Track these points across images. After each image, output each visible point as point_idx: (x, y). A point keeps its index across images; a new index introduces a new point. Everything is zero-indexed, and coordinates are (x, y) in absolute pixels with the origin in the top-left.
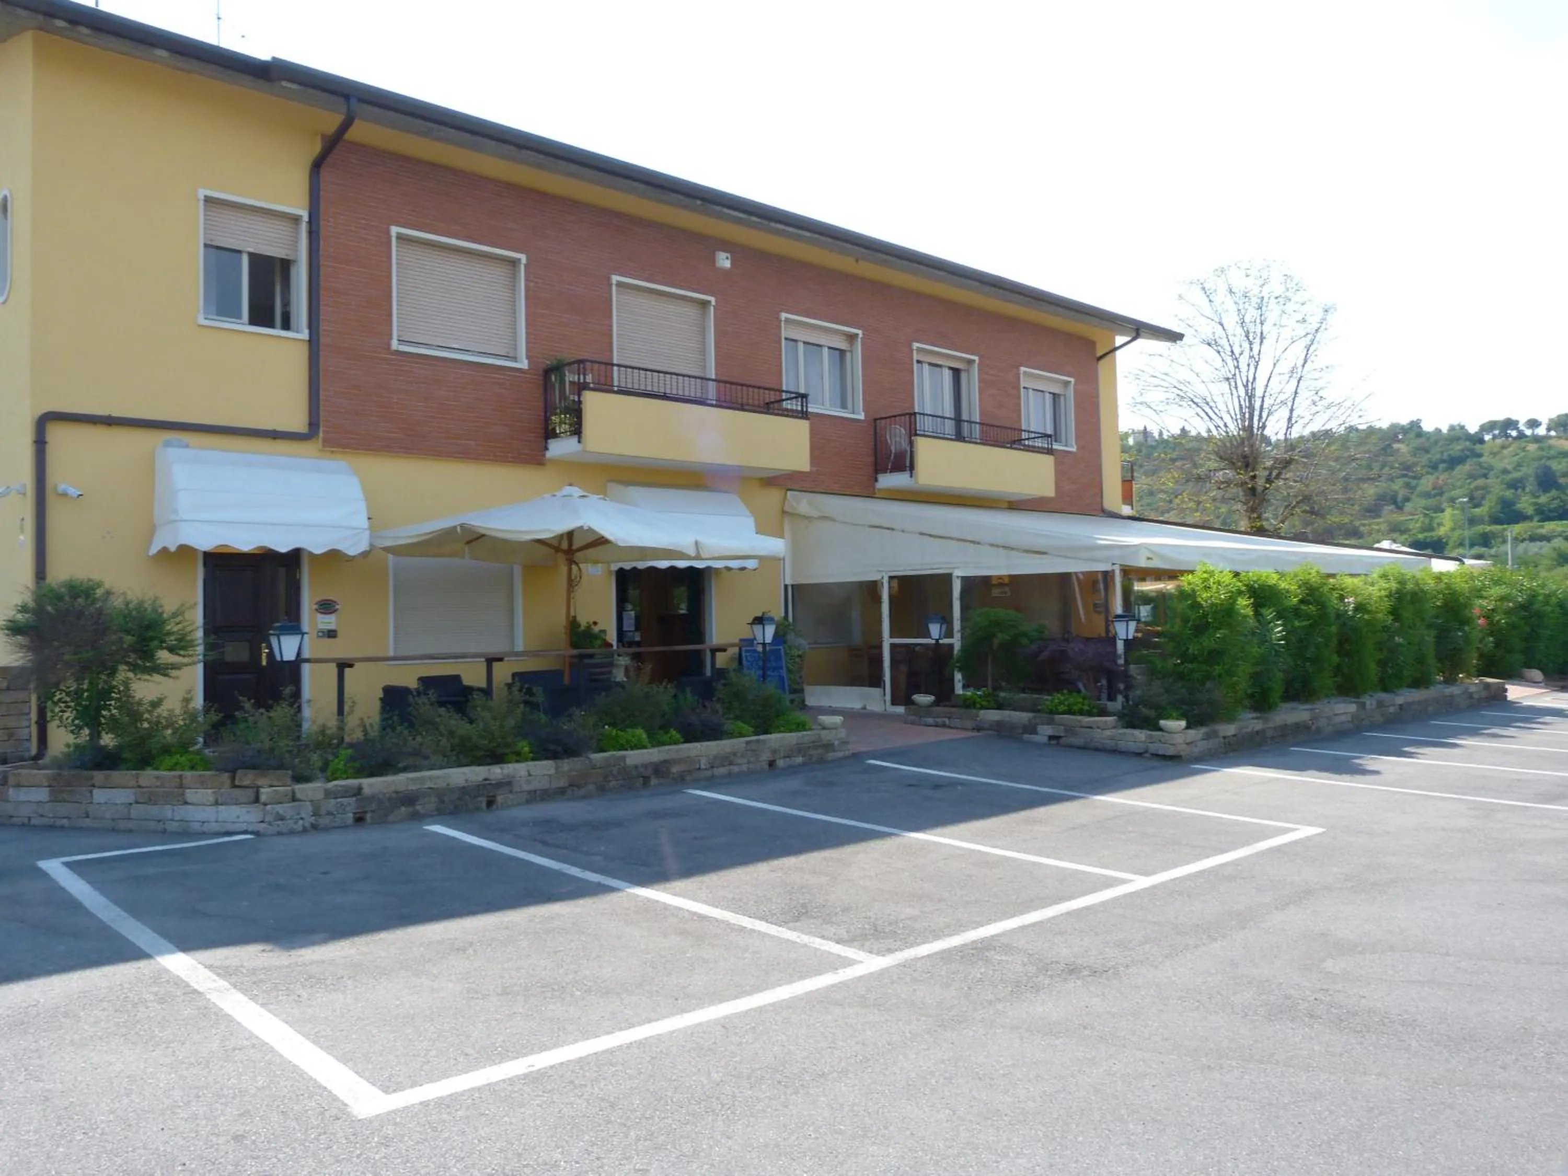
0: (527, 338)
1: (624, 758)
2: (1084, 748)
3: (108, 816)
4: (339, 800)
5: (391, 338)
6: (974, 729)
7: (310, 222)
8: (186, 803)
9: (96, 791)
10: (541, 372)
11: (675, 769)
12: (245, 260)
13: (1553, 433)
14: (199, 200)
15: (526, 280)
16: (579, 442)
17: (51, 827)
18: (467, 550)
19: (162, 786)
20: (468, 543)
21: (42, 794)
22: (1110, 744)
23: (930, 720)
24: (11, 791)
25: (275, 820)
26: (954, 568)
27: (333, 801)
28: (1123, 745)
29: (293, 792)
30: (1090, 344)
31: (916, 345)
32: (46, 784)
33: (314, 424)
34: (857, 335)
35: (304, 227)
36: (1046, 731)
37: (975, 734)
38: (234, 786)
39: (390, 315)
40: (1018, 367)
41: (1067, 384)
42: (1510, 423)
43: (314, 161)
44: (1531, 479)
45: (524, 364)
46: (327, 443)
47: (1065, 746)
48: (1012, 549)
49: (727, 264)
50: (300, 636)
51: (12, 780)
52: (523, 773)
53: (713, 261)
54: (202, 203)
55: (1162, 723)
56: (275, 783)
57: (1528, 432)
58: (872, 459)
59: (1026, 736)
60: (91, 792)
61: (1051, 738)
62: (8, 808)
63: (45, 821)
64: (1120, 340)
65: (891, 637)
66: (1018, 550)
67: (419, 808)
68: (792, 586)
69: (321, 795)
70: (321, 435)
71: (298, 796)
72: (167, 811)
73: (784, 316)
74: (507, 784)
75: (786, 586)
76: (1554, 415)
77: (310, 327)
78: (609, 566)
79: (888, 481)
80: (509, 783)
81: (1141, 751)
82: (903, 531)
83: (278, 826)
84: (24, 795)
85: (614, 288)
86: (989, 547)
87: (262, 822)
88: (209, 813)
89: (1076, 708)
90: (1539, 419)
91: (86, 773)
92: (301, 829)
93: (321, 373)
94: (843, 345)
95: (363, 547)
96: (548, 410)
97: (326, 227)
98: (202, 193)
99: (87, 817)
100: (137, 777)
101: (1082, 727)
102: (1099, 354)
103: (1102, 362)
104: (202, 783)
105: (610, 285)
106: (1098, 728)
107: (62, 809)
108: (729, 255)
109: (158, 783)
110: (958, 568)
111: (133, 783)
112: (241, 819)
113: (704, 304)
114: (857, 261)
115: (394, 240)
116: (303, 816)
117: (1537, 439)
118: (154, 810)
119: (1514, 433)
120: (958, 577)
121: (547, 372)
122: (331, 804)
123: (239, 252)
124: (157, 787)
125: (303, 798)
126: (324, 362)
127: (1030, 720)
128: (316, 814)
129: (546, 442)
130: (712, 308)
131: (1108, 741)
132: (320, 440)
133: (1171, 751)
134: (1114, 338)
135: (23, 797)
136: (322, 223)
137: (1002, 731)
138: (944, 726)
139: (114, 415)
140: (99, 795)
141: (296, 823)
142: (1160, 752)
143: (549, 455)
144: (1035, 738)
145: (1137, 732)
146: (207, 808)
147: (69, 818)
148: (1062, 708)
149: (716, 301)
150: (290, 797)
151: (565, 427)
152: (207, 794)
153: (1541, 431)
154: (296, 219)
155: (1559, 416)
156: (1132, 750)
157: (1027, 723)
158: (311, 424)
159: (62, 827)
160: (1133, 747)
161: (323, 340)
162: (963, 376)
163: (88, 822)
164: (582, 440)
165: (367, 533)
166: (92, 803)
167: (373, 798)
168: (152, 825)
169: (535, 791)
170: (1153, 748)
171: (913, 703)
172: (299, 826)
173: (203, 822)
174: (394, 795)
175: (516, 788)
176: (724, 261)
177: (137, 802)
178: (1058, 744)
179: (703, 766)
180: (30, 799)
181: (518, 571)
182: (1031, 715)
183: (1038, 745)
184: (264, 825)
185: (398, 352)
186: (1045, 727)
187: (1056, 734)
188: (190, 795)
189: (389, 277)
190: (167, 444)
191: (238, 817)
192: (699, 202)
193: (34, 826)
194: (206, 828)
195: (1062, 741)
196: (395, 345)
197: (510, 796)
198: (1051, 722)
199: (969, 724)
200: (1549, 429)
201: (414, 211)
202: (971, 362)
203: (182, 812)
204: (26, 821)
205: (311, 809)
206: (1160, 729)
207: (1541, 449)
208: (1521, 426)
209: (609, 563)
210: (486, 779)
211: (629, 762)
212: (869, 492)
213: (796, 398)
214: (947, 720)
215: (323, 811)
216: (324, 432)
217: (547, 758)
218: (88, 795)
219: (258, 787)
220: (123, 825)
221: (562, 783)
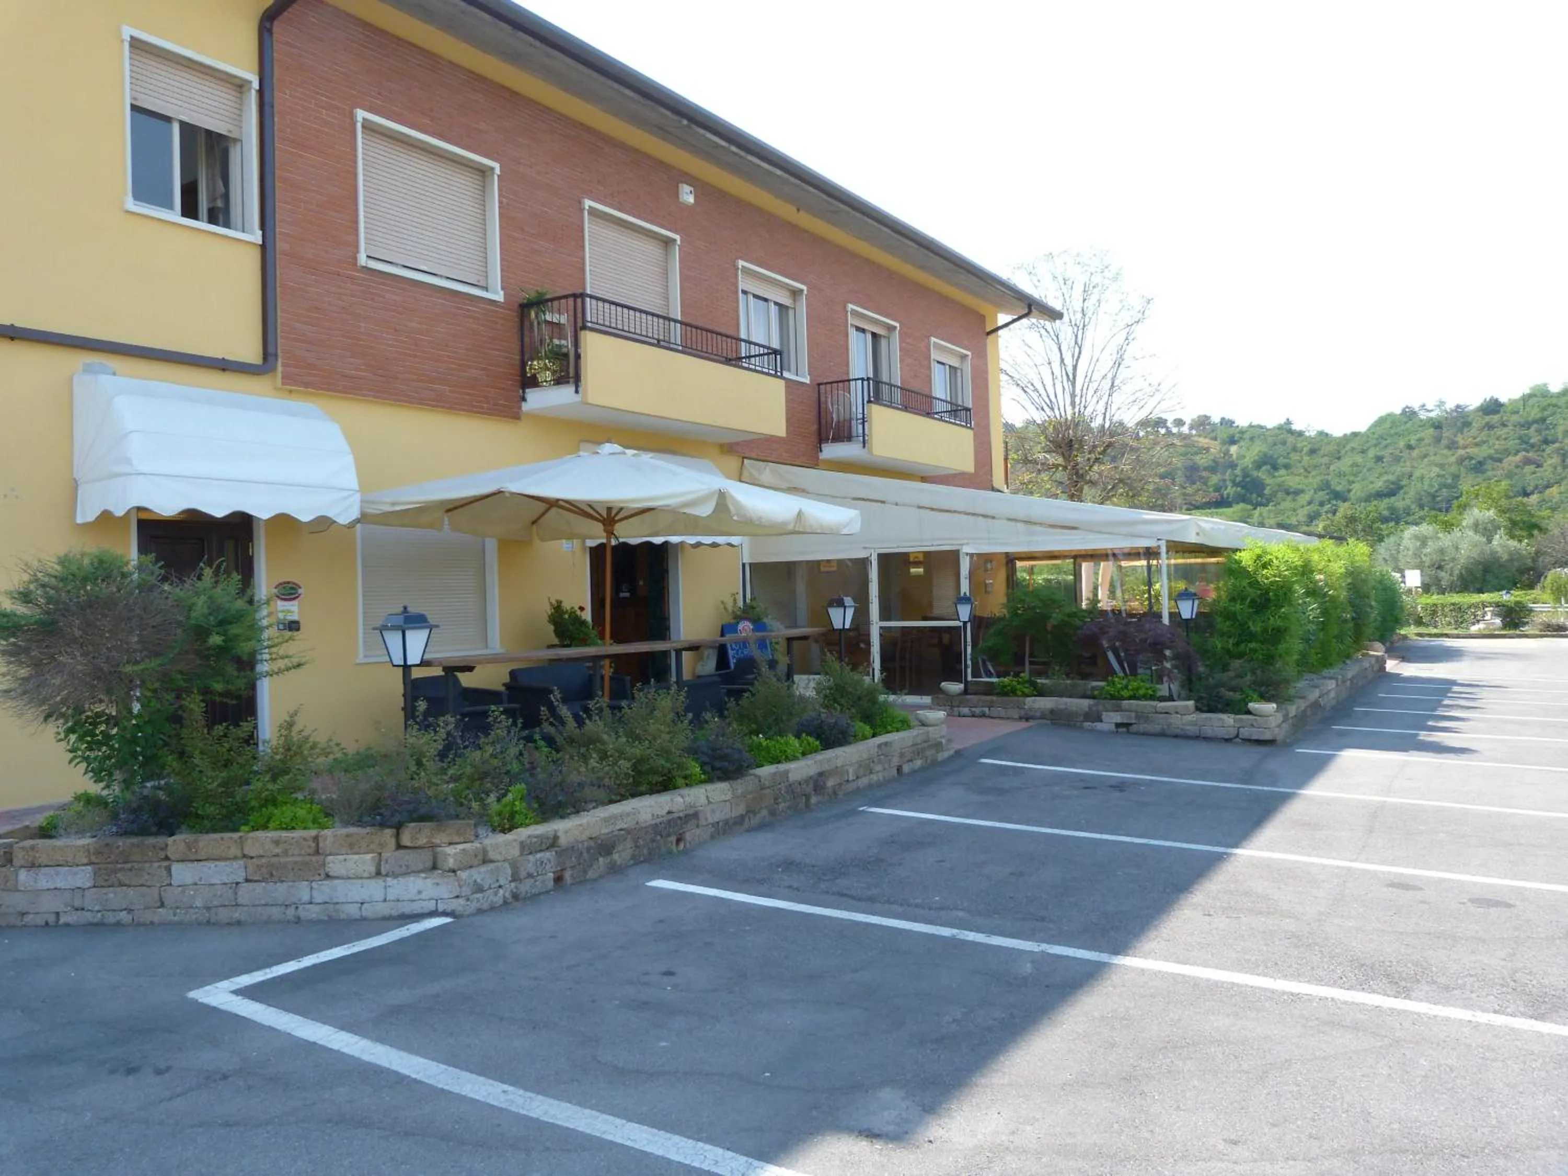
0: (502, 265)
1: (786, 773)
2: (1162, 734)
3: (199, 903)
4: (539, 855)
5: (357, 251)
6: (1021, 718)
7: (261, 92)
8: (328, 876)
9: (175, 867)
10: (516, 305)
11: (830, 783)
12: (176, 128)
13: (1194, 432)
14: (122, 41)
15: (500, 195)
16: (577, 392)
17: (98, 927)
18: (446, 519)
19: (286, 853)
20: (448, 511)
21: (83, 877)
22: (1191, 730)
23: (966, 710)
24: (23, 875)
25: (473, 893)
26: (962, 545)
27: (531, 858)
28: (1208, 731)
29: (485, 851)
30: (982, 318)
31: (850, 306)
32: (85, 861)
33: (268, 354)
34: (802, 291)
35: (253, 97)
36: (1111, 718)
37: (1024, 725)
38: (399, 847)
39: (356, 221)
40: (928, 337)
41: (963, 357)
42: (1161, 422)
43: (265, 12)
44: (1179, 473)
45: (499, 297)
46: (287, 379)
47: (1138, 733)
48: (1035, 524)
49: (691, 199)
50: (427, 631)
51: (19, 858)
52: (703, 800)
53: (677, 195)
54: (127, 45)
55: (1252, 706)
56: (456, 839)
57: (1175, 430)
58: (815, 427)
59: (1087, 725)
60: (169, 869)
61: (1118, 725)
62: (16, 901)
63: (87, 917)
64: (1003, 318)
65: (881, 620)
66: (1041, 524)
67: (616, 856)
68: (750, 564)
69: (516, 852)
70: (280, 368)
71: (492, 855)
72: (303, 891)
73: (741, 263)
74: (692, 816)
75: (744, 565)
76: (1195, 416)
77: (263, 226)
78: (584, 542)
79: (832, 451)
80: (696, 815)
81: (1231, 736)
82: (897, 504)
83: (478, 900)
84: (45, 880)
85: (586, 213)
86: (1005, 521)
87: (457, 897)
88: (374, 889)
89: (1141, 692)
90: (1184, 419)
91: (151, 840)
92: (501, 902)
93: (278, 289)
94: (786, 301)
95: (355, 514)
96: (526, 353)
97: (281, 98)
98: (128, 32)
99: (162, 905)
100: (242, 840)
101: (1156, 712)
102: (988, 330)
103: (991, 337)
104: (351, 846)
105: (582, 210)
106: (1177, 713)
107: (115, 896)
108: (692, 189)
109: (278, 850)
110: (968, 544)
111: (234, 851)
112: (423, 896)
113: (667, 243)
114: (798, 210)
115: (359, 125)
116: (502, 882)
117: (1184, 437)
118: (280, 890)
119: (1163, 431)
120: (967, 554)
121: (525, 307)
122: (529, 864)
123: (168, 119)
124: (277, 855)
125: (499, 857)
126: (283, 272)
127: (1090, 707)
128: (515, 878)
129: (524, 392)
130: (677, 248)
131: (1188, 727)
132: (279, 375)
133: (1267, 736)
134: (996, 316)
135: (43, 883)
136: (276, 93)
137: (1057, 719)
138: (983, 715)
139: (17, 324)
140: (183, 873)
141: (496, 894)
142: (1255, 737)
143: (525, 407)
144: (1099, 726)
145: (1224, 716)
146: (366, 882)
147: (130, 911)
148: (1125, 693)
149: (681, 241)
150: (480, 857)
151: (548, 375)
152: (365, 862)
153: (1185, 429)
154: (240, 86)
155: (1199, 417)
156: (1220, 735)
157: (1087, 709)
158: (266, 355)
159: (118, 924)
160: (1221, 733)
161: (281, 246)
162: (884, 343)
163: (163, 914)
164: (580, 389)
165: (358, 497)
166: (171, 885)
167: (571, 849)
168: (275, 912)
169: (718, 823)
170: (1245, 733)
171: (941, 691)
172: (498, 900)
173: (362, 903)
174: (592, 843)
175: (702, 822)
176: (687, 196)
177: (247, 880)
178: (1128, 732)
179: (851, 779)
180: (60, 885)
181: (491, 545)
182: (1091, 702)
183: (1101, 732)
184: (461, 901)
185: (366, 269)
186: (1112, 714)
187: (1125, 721)
188: (335, 865)
189: (355, 175)
190: (88, 369)
191: (420, 892)
192: (685, 122)
193: (67, 925)
194: (367, 911)
195: (1134, 729)
196: (362, 260)
197: (698, 831)
198: (1118, 709)
199: (1015, 713)
200: (1191, 428)
201: (379, 94)
202: (891, 329)
203: (323, 891)
204: (52, 919)
205: (509, 872)
206: (1249, 712)
207: (1185, 446)
208: (1169, 424)
209: (584, 538)
210: (669, 813)
211: (793, 777)
212: (813, 462)
213: (768, 354)
214: (986, 710)
215: (523, 874)
216: (284, 365)
217: (720, 779)
218: (164, 873)
219: (433, 846)
220: (224, 915)
221: (741, 809)
